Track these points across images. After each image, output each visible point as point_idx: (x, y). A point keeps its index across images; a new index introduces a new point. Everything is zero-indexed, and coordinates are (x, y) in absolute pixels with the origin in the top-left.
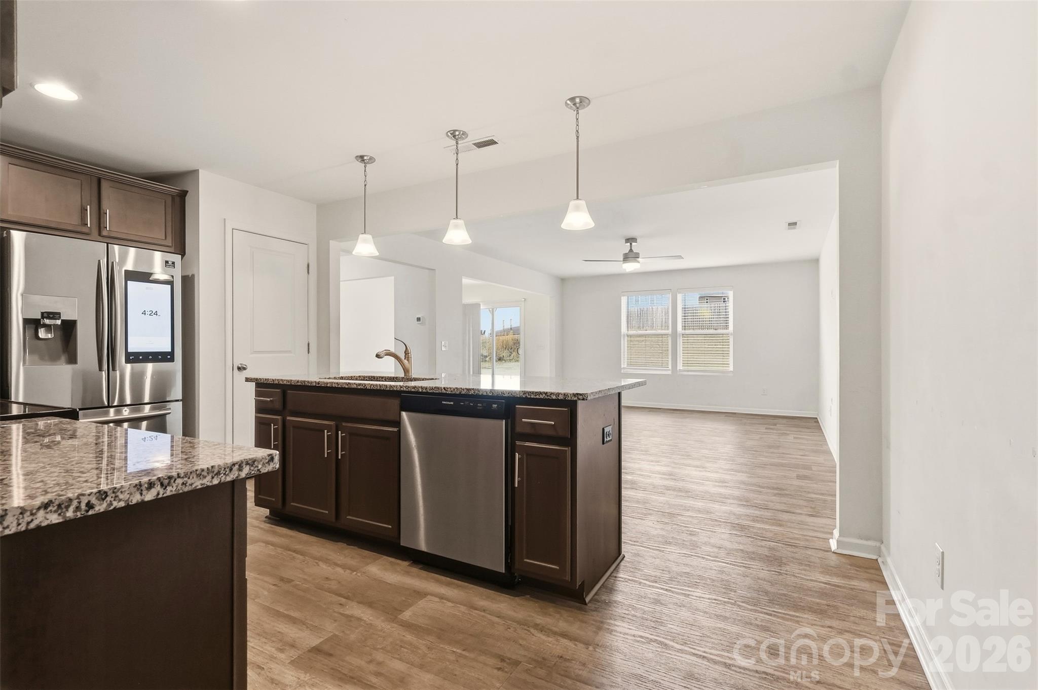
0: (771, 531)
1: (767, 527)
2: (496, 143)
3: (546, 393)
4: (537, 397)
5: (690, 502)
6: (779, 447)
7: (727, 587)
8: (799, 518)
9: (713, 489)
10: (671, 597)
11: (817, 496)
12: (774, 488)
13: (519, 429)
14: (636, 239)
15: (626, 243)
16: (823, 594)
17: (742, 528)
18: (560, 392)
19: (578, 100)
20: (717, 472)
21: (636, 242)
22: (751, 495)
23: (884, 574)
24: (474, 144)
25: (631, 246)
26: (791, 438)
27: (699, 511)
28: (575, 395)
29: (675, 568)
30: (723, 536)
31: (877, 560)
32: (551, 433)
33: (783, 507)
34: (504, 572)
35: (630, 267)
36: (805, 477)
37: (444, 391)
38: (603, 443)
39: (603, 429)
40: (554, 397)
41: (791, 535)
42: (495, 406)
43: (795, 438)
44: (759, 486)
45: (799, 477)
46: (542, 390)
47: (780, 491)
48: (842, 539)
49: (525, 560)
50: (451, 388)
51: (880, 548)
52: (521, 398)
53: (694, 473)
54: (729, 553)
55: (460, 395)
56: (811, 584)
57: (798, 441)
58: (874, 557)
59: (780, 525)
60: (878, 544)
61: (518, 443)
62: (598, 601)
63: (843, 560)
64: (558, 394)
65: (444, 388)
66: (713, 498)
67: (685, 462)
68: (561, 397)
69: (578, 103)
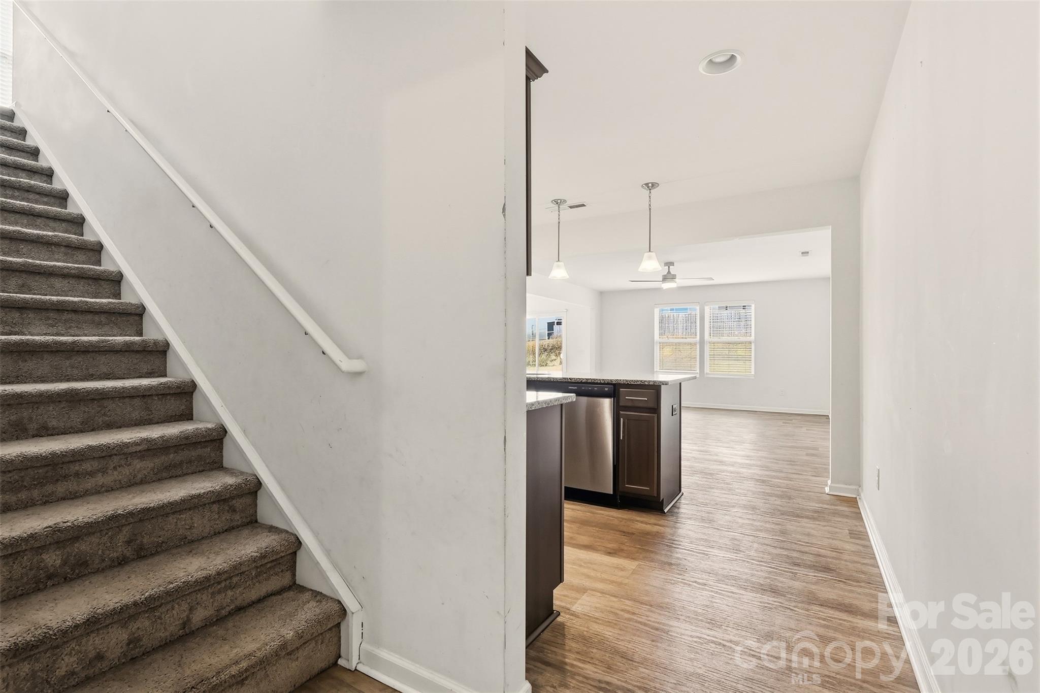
0: (784, 484)
1: (781, 481)
2: (585, 206)
3: (641, 381)
4: (636, 383)
5: (725, 468)
6: (794, 435)
7: (754, 508)
8: (804, 477)
9: (740, 460)
10: (718, 511)
11: (820, 466)
12: (788, 461)
13: (621, 404)
14: (673, 263)
15: (665, 266)
16: (816, 512)
17: (763, 481)
18: (650, 380)
19: (650, 185)
20: (743, 451)
21: (673, 266)
22: (770, 465)
23: (859, 504)
24: (569, 207)
25: (669, 269)
26: (804, 430)
27: (731, 473)
28: (660, 382)
29: (718, 499)
30: (750, 485)
31: (856, 498)
32: (645, 405)
33: (794, 471)
34: (612, 493)
35: (667, 285)
36: (813, 455)
37: (570, 381)
38: (672, 415)
39: (672, 406)
40: (647, 383)
41: (798, 486)
42: (606, 389)
43: (807, 430)
44: (776, 460)
45: (807, 455)
46: (638, 379)
47: (791, 462)
48: (833, 485)
49: (626, 486)
50: (574, 378)
51: (858, 490)
52: (624, 384)
53: (725, 451)
54: (754, 493)
55: (581, 383)
56: (809, 507)
57: (809, 432)
58: (855, 496)
59: (790, 481)
60: (856, 487)
61: (621, 412)
62: (672, 512)
63: (832, 497)
64: (650, 381)
65: (570, 378)
66: (742, 466)
67: (718, 444)
68: (651, 383)
69: (651, 186)
